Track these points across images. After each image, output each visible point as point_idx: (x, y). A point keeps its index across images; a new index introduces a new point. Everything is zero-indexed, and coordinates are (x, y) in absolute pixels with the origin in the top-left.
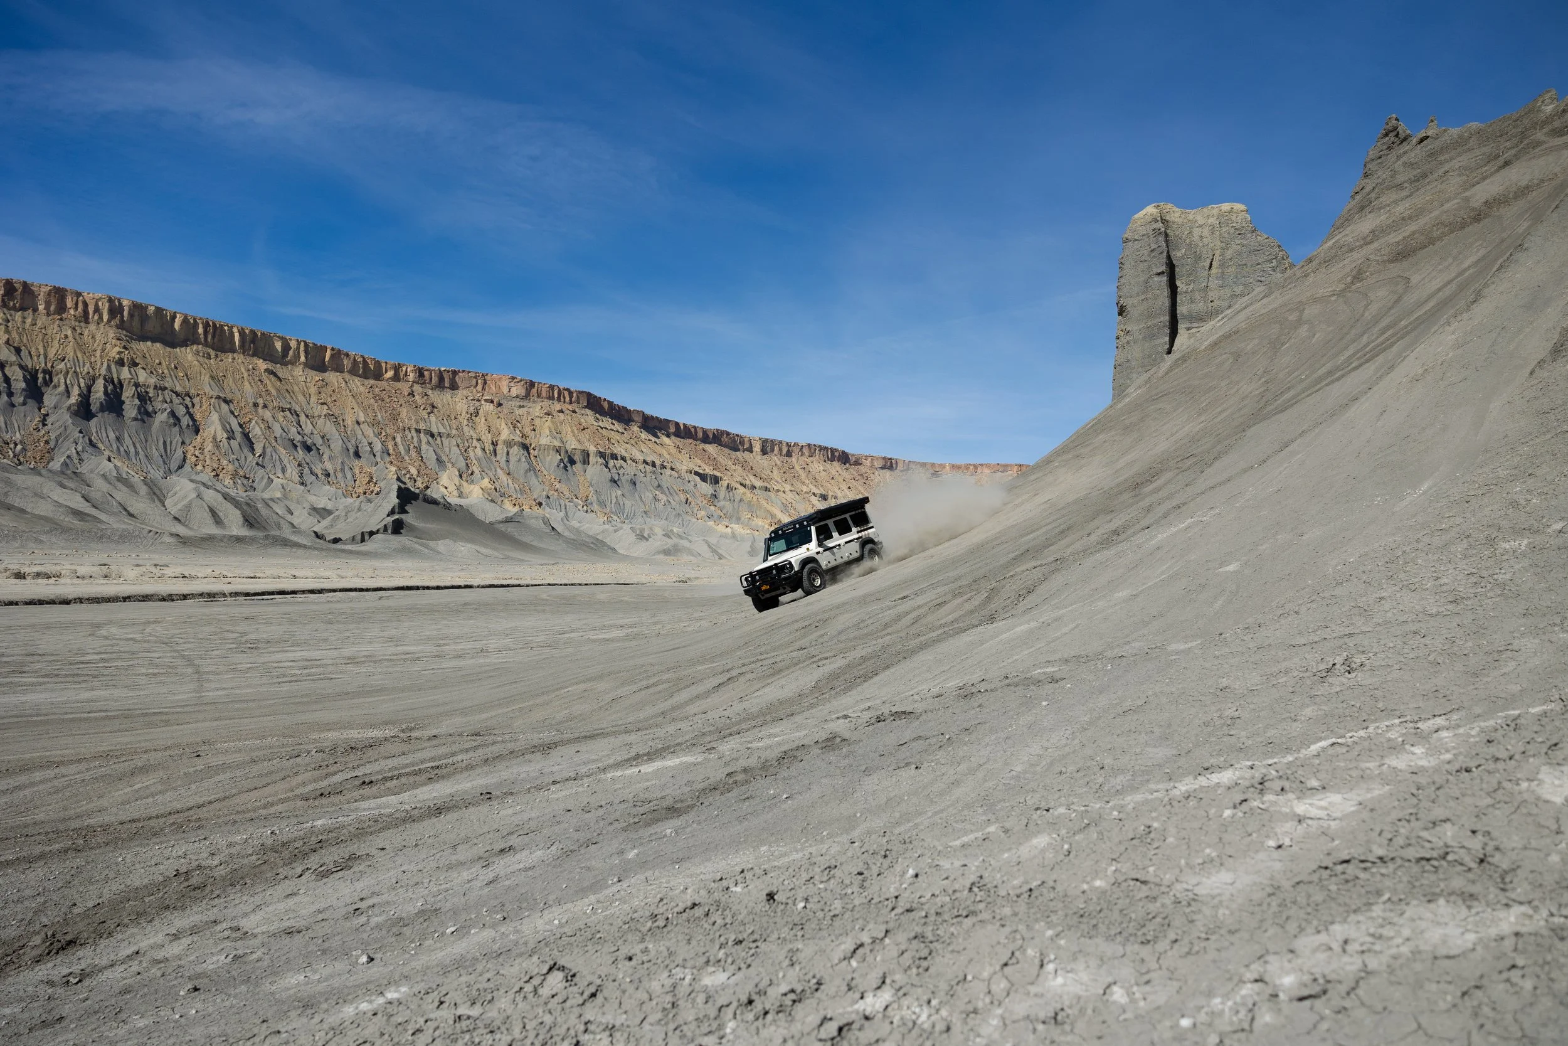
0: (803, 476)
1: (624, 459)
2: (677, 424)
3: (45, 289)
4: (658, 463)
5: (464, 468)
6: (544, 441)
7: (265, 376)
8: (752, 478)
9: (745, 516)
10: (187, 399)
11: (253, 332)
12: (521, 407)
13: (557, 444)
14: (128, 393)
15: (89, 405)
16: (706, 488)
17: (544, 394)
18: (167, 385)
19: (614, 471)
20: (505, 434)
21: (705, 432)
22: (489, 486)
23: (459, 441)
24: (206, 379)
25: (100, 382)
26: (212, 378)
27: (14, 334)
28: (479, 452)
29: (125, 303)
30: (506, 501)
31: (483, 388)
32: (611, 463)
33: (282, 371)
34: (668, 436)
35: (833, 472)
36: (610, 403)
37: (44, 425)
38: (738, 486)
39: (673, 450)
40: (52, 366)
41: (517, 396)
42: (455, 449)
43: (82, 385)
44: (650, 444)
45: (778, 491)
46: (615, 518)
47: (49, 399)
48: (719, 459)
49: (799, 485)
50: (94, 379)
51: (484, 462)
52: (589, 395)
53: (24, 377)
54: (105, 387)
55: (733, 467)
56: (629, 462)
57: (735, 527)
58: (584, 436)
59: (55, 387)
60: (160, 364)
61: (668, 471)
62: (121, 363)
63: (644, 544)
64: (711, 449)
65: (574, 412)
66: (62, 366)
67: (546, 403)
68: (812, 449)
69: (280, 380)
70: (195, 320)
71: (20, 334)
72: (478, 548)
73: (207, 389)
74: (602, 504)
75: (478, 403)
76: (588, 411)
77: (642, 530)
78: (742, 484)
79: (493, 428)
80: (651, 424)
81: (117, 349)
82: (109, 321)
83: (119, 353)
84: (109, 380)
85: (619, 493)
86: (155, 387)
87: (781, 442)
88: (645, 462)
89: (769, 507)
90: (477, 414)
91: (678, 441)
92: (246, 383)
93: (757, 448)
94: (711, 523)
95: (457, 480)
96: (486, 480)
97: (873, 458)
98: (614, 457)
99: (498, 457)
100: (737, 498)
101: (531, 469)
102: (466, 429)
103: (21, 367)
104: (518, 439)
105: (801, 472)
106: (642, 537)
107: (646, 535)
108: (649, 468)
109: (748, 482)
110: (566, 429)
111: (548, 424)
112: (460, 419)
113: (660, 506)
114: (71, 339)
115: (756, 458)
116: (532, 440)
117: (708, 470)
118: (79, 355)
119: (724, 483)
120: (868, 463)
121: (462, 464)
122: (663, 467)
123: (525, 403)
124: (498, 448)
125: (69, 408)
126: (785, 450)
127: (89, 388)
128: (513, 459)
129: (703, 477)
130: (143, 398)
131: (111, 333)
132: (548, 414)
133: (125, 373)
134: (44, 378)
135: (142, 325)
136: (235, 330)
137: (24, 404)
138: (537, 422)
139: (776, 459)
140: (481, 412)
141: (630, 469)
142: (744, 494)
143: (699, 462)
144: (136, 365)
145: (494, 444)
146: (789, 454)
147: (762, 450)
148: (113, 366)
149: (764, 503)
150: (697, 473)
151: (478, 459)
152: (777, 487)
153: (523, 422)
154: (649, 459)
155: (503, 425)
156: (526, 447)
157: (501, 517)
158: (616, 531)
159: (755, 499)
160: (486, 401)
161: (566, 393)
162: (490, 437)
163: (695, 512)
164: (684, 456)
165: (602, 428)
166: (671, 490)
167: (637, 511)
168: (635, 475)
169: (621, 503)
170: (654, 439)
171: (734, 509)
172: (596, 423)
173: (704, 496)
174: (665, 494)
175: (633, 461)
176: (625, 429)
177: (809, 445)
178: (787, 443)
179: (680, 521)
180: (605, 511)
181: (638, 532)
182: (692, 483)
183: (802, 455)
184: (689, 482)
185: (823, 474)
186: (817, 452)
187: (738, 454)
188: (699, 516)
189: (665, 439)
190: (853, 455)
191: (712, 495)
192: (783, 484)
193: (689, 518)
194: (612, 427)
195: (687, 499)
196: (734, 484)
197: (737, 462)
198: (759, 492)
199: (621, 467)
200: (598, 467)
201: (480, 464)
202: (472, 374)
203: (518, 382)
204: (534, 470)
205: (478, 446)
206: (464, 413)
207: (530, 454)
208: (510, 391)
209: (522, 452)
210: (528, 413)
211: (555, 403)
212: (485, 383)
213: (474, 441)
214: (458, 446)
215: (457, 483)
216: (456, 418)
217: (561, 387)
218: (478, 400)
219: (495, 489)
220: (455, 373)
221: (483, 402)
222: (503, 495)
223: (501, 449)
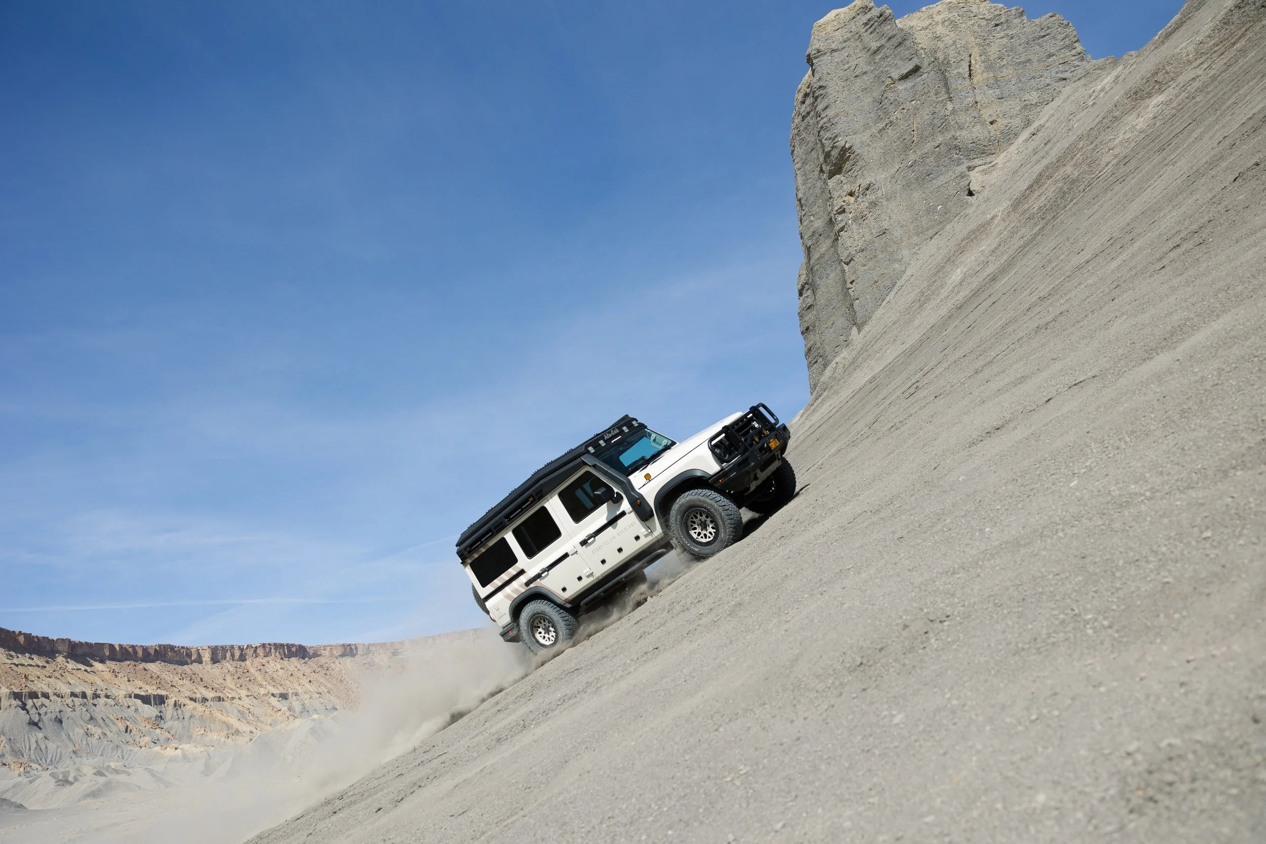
0: (260, 678)
1: (46, 696)
2: (111, 647)
4: (89, 693)
8: (203, 691)
9: (197, 731)
16: (150, 711)
19: (33, 711)
21: (145, 650)
32: (30, 703)
34: (102, 661)
35: (292, 668)
36: (27, 636)
38: (188, 701)
39: (108, 676)
44: (79, 674)
45: (233, 698)
46: (35, 766)
48: (164, 676)
49: (256, 688)
55: (181, 682)
56: (53, 698)
57: (186, 746)
61: (103, 700)
63: (67, 789)
64: (153, 667)
68: (267, 649)
74: (18, 753)
77: (65, 775)
78: (191, 699)
80: (79, 651)
85: (40, 735)
87: (232, 647)
88: (73, 695)
89: (224, 718)
91: (111, 664)
93: (206, 657)
94: (157, 748)
97: (332, 647)
98: (33, 695)
100: (187, 716)
105: (257, 674)
106: (65, 782)
107: (71, 779)
108: (78, 701)
109: (198, 696)
113: (94, 741)
115: (207, 669)
117: (151, 690)
119: (171, 702)
120: (327, 653)
122: (96, 696)
126: (237, 654)
129: (146, 700)
139: (228, 665)
141: (53, 706)
142: (195, 709)
143: (140, 684)
146: (243, 658)
147: (212, 659)
149: (217, 714)
150: (137, 696)
152: (233, 694)
154: (77, 690)
158: (31, 782)
159: (207, 712)
163: (137, 739)
164: (122, 681)
165: (17, 665)
166: (107, 721)
167: (63, 753)
168: (60, 711)
169: (43, 747)
170: (83, 667)
171: (184, 727)
172: (9, 662)
173: (148, 720)
174: (100, 727)
175: (58, 696)
176: (47, 662)
177: (264, 645)
178: (239, 647)
179: (119, 753)
180: (21, 761)
181: (61, 777)
182: (133, 708)
183: (256, 657)
184: (129, 707)
185: (281, 672)
186: (273, 650)
187: (185, 667)
188: (142, 744)
189: (98, 666)
190: (311, 648)
191: (157, 717)
192: (238, 690)
193: (130, 748)
194: (31, 662)
195: (127, 727)
196: (183, 700)
197: (183, 676)
198: (212, 703)
199: (43, 705)
200: (13, 711)
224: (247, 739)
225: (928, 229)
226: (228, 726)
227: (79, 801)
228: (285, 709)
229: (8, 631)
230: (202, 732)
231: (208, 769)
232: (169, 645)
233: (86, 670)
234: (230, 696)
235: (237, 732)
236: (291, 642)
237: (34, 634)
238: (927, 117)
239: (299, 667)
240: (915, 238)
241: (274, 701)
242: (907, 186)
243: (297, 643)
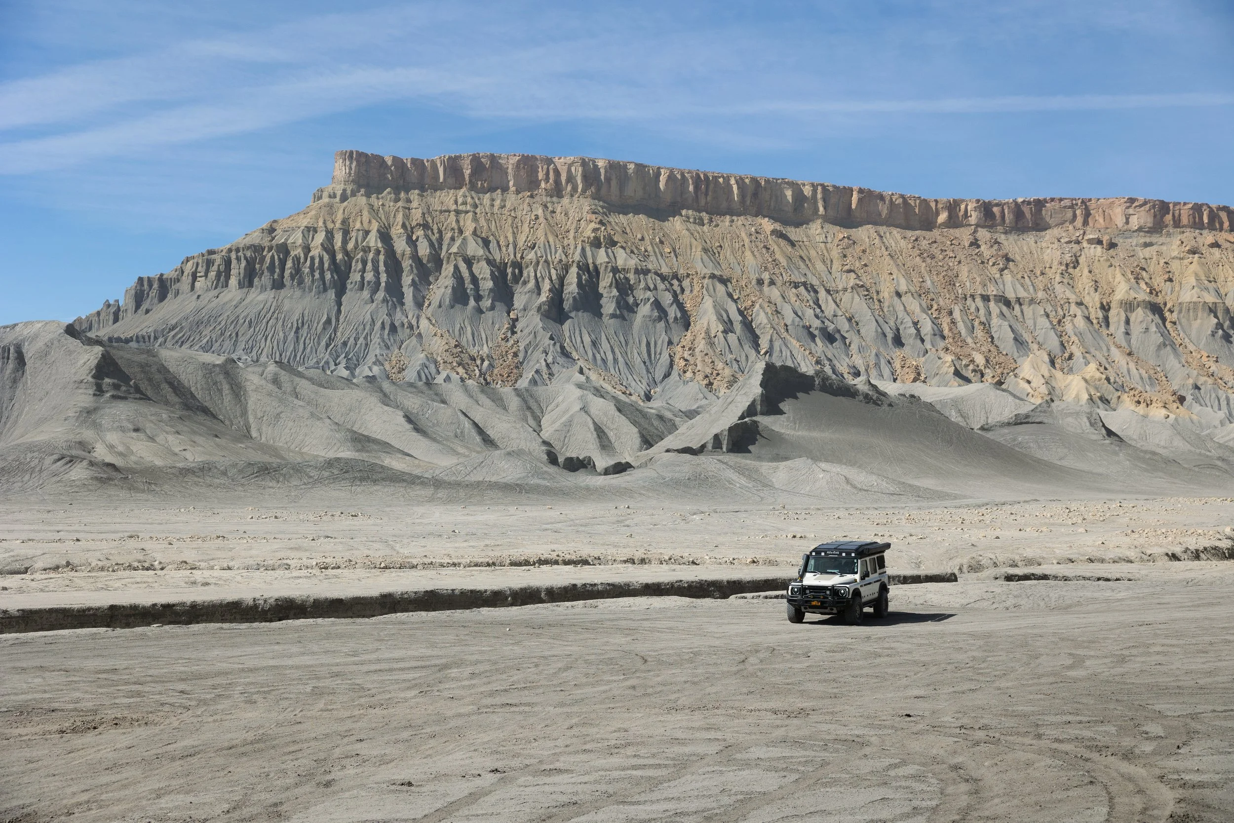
3: (513, 160)
5: (1057, 349)
6: (1188, 296)
7: (772, 242)
10: (675, 282)
11: (754, 180)
12: (1146, 245)
13: (1210, 298)
14: (605, 282)
15: (562, 301)
17: (1185, 220)
18: (650, 267)
20: (1122, 290)
22: (1098, 375)
24: (698, 253)
25: (574, 270)
26: (705, 250)
27: (482, 222)
28: (1080, 322)
29: (601, 164)
30: (1125, 397)
31: (1085, 223)
33: (793, 233)
37: (513, 333)
40: (522, 258)
41: (1140, 229)
42: (1043, 322)
43: (554, 277)
47: (519, 301)
50: (566, 268)
51: (1088, 338)
53: (492, 273)
54: (579, 277)
59: (525, 283)
60: (643, 239)
62: (596, 243)
66: (531, 256)
67: (1189, 235)
69: (792, 244)
70: (683, 175)
71: (488, 221)
73: (699, 267)
75: (1076, 247)
79: (1103, 284)
81: (593, 225)
82: (584, 191)
83: (595, 230)
84: (583, 267)
86: (637, 271)
90: (1076, 263)
92: (748, 253)
95: (1045, 369)
96: (1093, 366)
99: (1112, 329)
101: (1168, 343)
102: (1059, 289)
103: (489, 262)
104: (1143, 295)
110: (1226, 273)
111: (1194, 267)
112: (1050, 273)
114: (541, 219)
116: (1168, 297)
118: (551, 240)
121: (1053, 342)
123: (1154, 239)
124: (1112, 313)
125: (539, 309)
127: (562, 279)
128: (1136, 329)
130: (624, 288)
131: (586, 204)
132: (1193, 252)
133: (602, 256)
134: (513, 273)
135: (621, 189)
136: (733, 181)
137: (492, 308)
138: (1175, 266)
140: (1082, 260)
144: (614, 244)
145: (1105, 308)
148: (588, 249)
151: (1080, 335)
153: (1151, 269)
155: (1119, 277)
156: (1156, 309)
160: (1090, 241)
161: (1224, 215)
162: (1097, 297)
201: (1082, 342)
202: (1067, 203)
203: (1141, 206)
204: (1173, 345)
205: (1079, 313)
206: (1055, 263)
207: (1164, 320)
208: (1127, 223)
209: (1151, 316)
210: (1159, 254)
211: (1205, 232)
212: (1087, 215)
213: (1073, 306)
214: (1048, 316)
215: (1047, 375)
216: (1042, 274)
217: (1214, 205)
218: (1078, 242)
219: (1108, 379)
220: (1040, 204)
221: (1085, 244)
222: (1121, 388)
223: (1116, 315)
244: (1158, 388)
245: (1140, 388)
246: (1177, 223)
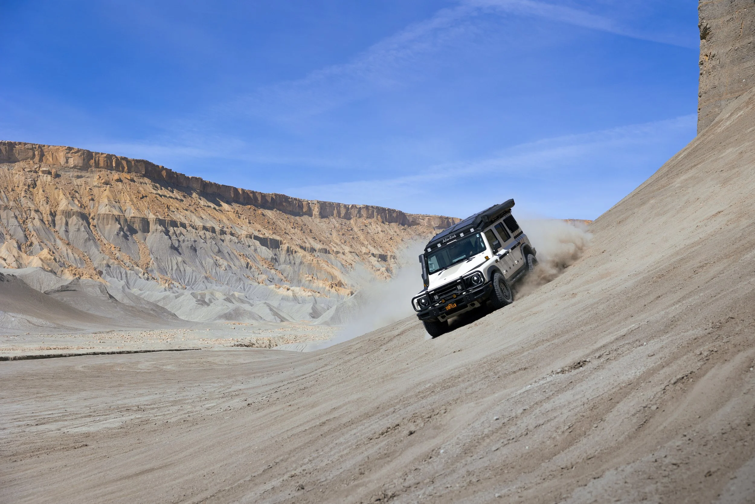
0: (362, 237)
1: (184, 226)
2: (236, 190)
4: (217, 229)
5: (22, 240)
6: (103, 210)
8: (311, 241)
9: (306, 278)
12: (79, 177)
13: (116, 212)
16: (266, 252)
17: (102, 164)
19: (174, 237)
20: (63, 204)
21: (263, 196)
22: (49, 256)
23: (17, 213)
28: (37, 222)
30: (66, 271)
31: (41, 160)
32: (171, 229)
34: (228, 202)
35: (392, 232)
36: (169, 172)
38: (298, 249)
39: (232, 216)
41: (75, 167)
42: (13, 221)
44: (210, 211)
45: (338, 252)
46: (176, 284)
48: (278, 222)
49: (359, 246)
51: (43, 233)
52: (147, 164)
55: (293, 231)
56: (189, 228)
57: (297, 289)
58: (143, 204)
61: (228, 237)
63: (205, 309)
64: (269, 213)
65: (132, 180)
67: (104, 172)
68: (370, 211)
72: (29, 318)
74: (163, 271)
75: (35, 175)
76: (146, 180)
77: (203, 296)
78: (301, 247)
79: (51, 199)
80: (209, 190)
85: (180, 259)
87: (339, 205)
88: (205, 228)
89: (329, 269)
90: (35, 185)
91: (236, 206)
93: (316, 211)
94: (272, 287)
95: (15, 252)
96: (46, 251)
97: (430, 218)
98: (174, 224)
99: (57, 228)
100: (298, 261)
101: (91, 238)
102: (23, 200)
104: (76, 208)
105: (359, 233)
106: (202, 302)
107: (207, 300)
108: (209, 234)
109: (308, 245)
110: (125, 198)
111: (107, 193)
112: (18, 190)
113: (221, 270)
115: (316, 222)
116: (91, 210)
117: (268, 234)
119: (285, 247)
120: (425, 222)
121: (20, 234)
122: (223, 232)
123: (83, 174)
124: (57, 218)
126: (343, 212)
128: (72, 229)
129: (264, 242)
132: (107, 183)
138: (96, 191)
139: (334, 221)
140: (38, 183)
141: (190, 236)
142: (304, 256)
143: (259, 227)
145: (53, 215)
146: (348, 217)
147: (321, 213)
149: (324, 265)
150: (256, 238)
151: (37, 230)
152: (338, 249)
153: (81, 192)
154: (208, 225)
155: (61, 196)
156: (84, 217)
157: (57, 286)
158: (177, 297)
159: (315, 261)
160: (44, 172)
161: (124, 163)
162: (48, 208)
163: (256, 276)
164: (243, 222)
165: (161, 196)
166: (232, 255)
167: (198, 277)
168: (195, 241)
169: (182, 269)
170: (213, 205)
171: (295, 272)
172: (155, 192)
173: (265, 260)
174: (226, 259)
175: (193, 228)
176: (184, 197)
177: (367, 207)
178: (345, 206)
179: (241, 285)
180: (166, 278)
181: (199, 298)
182: (253, 248)
183: (360, 217)
184: (249, 246)
185: (381, 235)
186: (375, 214)
187: (297, 218)
188: (260, 280)
189: (225, 206)
190: (411, 215)
191: (272, 258)
192: (342, 246)
193: (250, 282)
194: (171, 195)
195: (248, 264)
196: (294, 248)
197: (296, 225)
198: (319, 254)
199: (181, 233)
200: (158, 235)
201: (38, 235)
202: (30, 146)
203: (76, 153)
204: (94, 239)
205: (37, 217)
206: (21, 185)
207: (89, 224)
208: (67, 162)
209: (81, 222)
210: (86, 183)
211: (113, 172)
212: (42, 155)
213: (33, 213)
214: (16, 218)
215: (16, 255)
216: (13, 190)
217: (119, 156)
218: (36, 172)
219: (55, 259)
220: (11, 145)
221: (40, 174)
222: (63, 265)
223: (60, 219)
224: (348, 291)
225: (736, 92)
226: (333, 277)
227: (215, 319)
228: (384, 269)
229: (154, 165)
230: (310, 278)
231: (315, 314)
232: (284, 195)
233: (215, 208)
234: (335, 250)
235: (340, 284)
236: (392, 208)
237: (174, 170)
238: (749, 22)
239: (398, 232)
240: (729, 95)
241: (373, 260)
242: (732, 62)
243: (398, 209)
244: (85, 266)
245: (74, 266)
246: (97, 165)
